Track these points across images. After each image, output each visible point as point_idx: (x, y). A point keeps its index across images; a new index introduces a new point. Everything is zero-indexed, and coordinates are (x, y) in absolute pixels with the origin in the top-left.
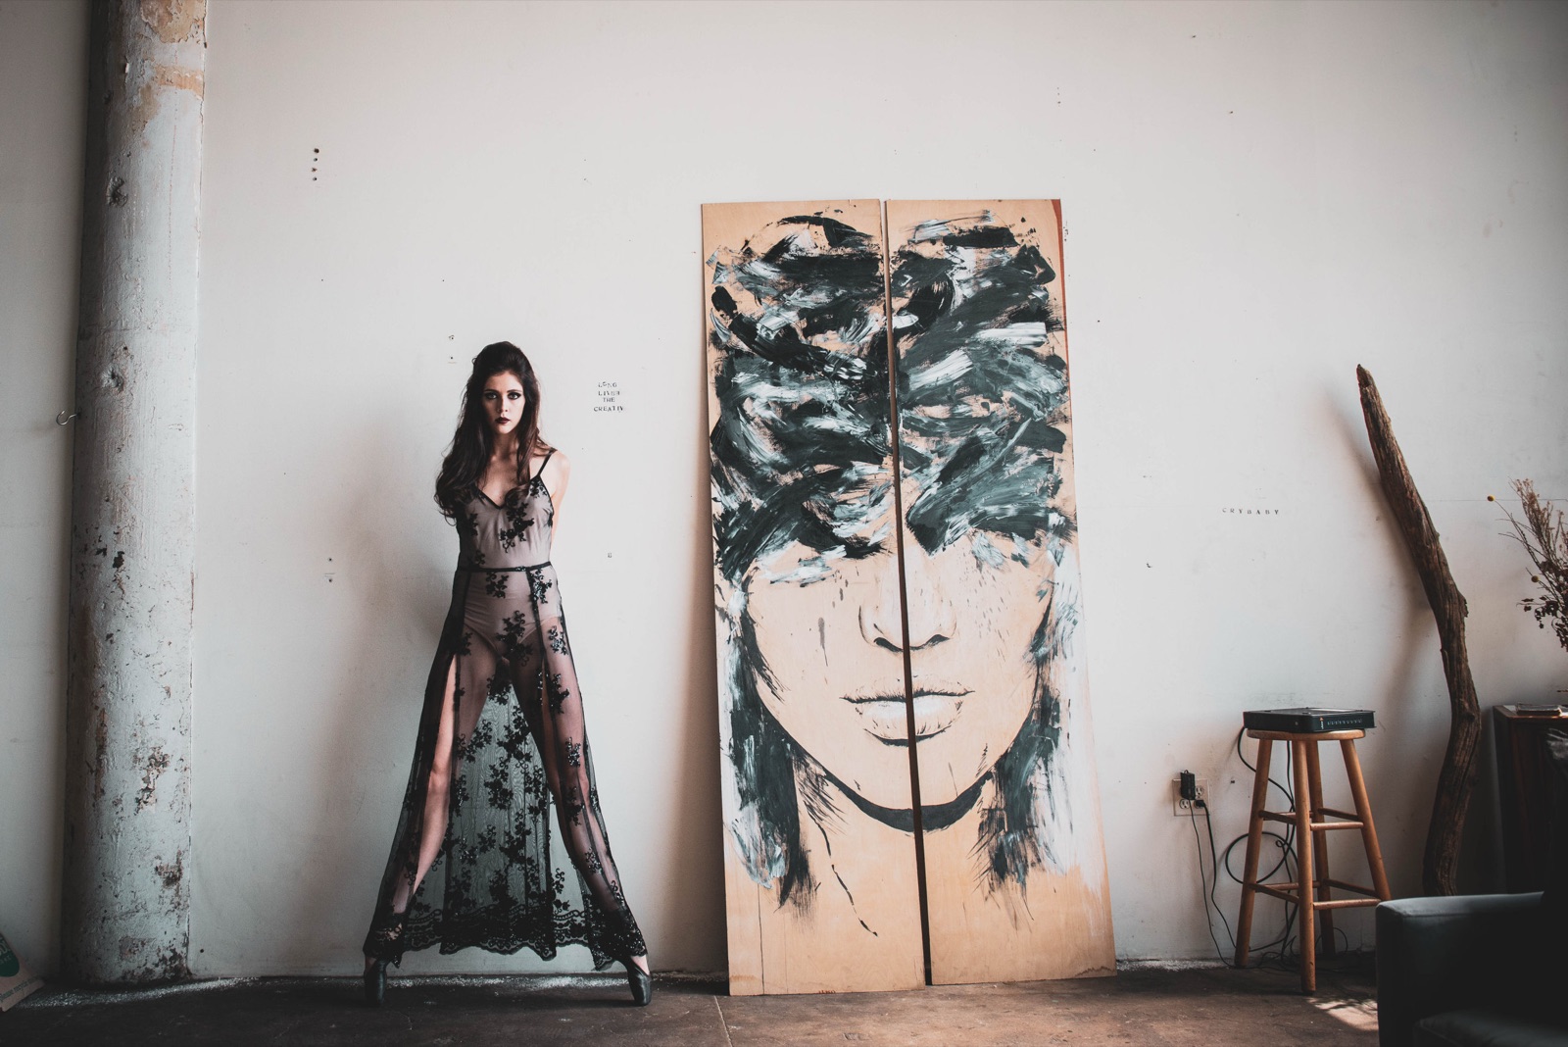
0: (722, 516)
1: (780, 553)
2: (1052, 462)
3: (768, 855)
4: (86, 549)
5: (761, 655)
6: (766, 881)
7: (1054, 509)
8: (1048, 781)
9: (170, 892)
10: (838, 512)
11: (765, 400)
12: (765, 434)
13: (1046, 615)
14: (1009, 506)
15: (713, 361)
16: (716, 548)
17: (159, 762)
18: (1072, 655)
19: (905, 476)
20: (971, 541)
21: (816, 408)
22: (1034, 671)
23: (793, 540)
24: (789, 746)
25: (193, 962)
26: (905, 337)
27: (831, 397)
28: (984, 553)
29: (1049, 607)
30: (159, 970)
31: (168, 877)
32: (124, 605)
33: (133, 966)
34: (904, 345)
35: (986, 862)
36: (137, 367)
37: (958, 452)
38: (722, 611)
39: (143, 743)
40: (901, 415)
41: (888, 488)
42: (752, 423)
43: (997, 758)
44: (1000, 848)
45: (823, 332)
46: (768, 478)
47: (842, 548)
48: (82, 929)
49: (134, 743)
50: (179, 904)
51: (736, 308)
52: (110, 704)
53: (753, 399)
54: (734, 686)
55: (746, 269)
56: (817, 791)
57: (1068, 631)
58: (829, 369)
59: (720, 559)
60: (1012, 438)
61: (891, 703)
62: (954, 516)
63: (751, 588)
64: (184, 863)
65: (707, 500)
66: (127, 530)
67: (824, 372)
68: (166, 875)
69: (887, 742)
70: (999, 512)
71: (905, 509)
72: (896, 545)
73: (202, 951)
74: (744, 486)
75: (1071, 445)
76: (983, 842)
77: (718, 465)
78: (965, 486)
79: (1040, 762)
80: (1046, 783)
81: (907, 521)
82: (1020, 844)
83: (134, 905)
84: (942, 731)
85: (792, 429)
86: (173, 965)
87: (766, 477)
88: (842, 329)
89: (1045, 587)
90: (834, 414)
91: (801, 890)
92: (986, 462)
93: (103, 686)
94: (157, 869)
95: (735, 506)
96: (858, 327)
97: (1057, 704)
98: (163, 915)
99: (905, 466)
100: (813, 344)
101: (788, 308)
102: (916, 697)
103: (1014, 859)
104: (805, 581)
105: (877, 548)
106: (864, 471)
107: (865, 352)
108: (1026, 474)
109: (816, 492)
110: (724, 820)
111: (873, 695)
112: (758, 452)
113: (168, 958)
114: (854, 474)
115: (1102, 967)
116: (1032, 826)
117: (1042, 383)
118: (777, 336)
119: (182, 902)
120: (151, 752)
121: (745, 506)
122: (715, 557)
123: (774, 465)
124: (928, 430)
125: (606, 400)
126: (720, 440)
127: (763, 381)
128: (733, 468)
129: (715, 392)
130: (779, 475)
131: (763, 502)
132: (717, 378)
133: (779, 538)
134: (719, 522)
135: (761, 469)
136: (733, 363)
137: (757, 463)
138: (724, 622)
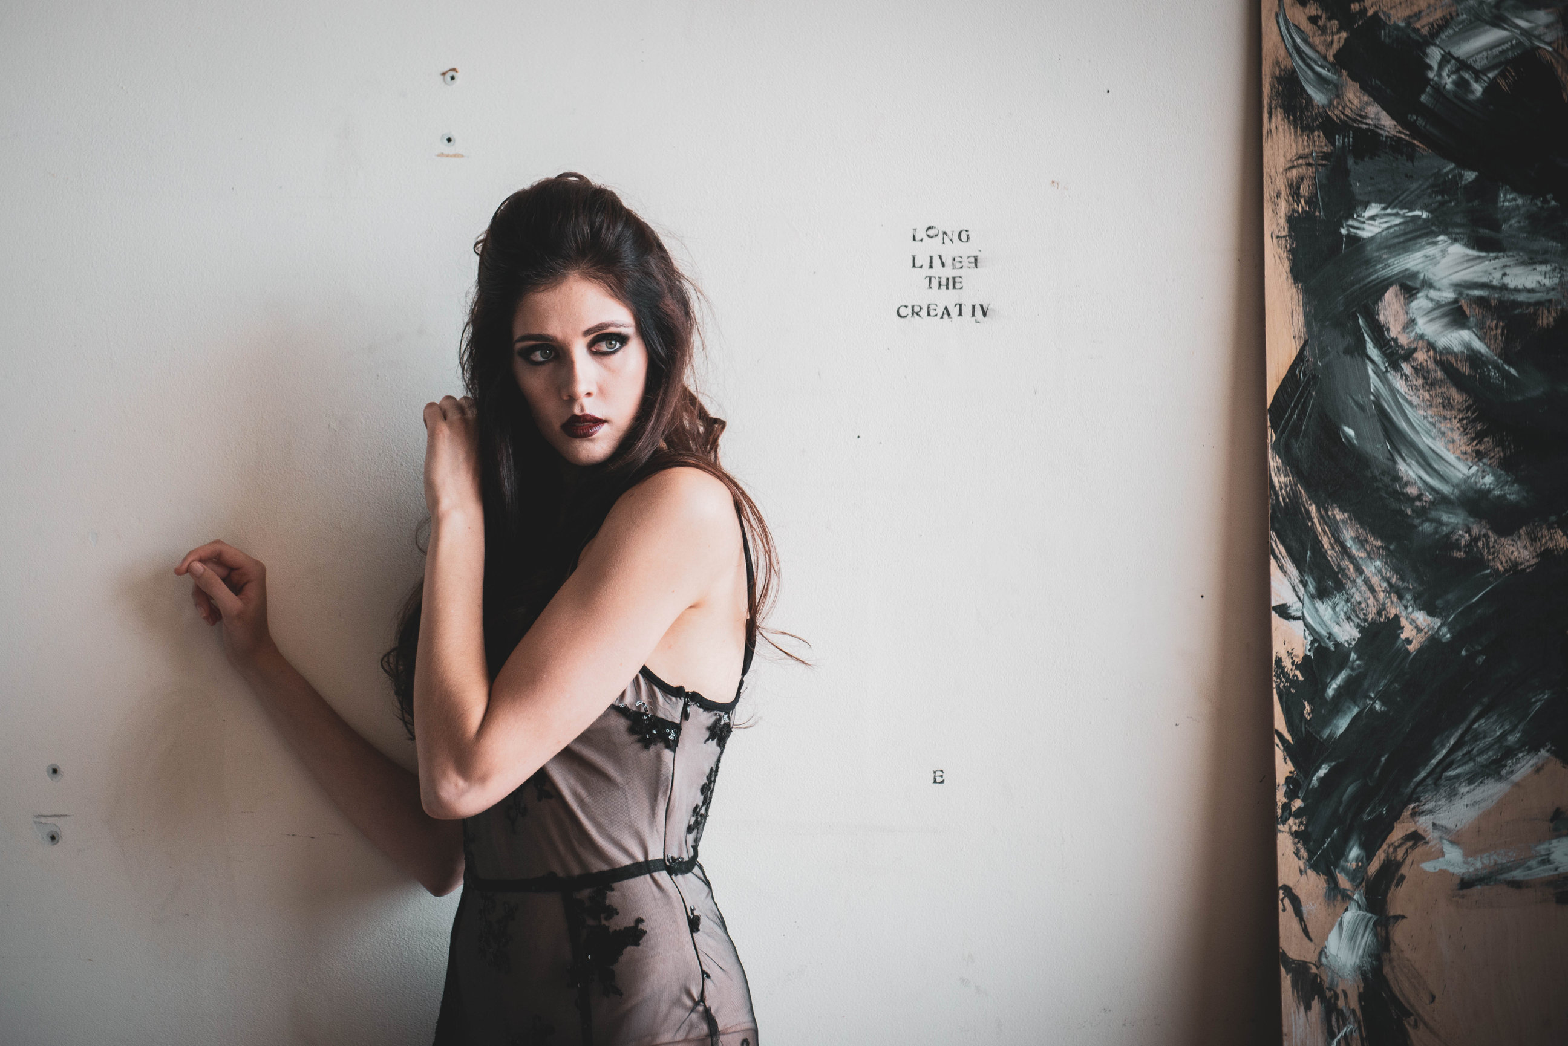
0: (1305, 665)
1: (1491, 791)
11: (1449, 295)
12: (1447, 404)
15: (1281, 163)
16: (1283, 768)
23: (1534, 749)
38: (1300, 970)
42: (1406, 368)
46: (1456, 546)
53: (1408, 290)
59: (1298, 804)
63: (1399, 900)
74: (1373, 569)
77: (1294, 497)
85: (1537, 387)
87: (1447, 543)
95: (1347, 633)
112: (1425, 461)
118: (1491, 89)
121: (1380, 633)
122: (1281, 798)
123: (1475, 503)
125: (935, 283)
126: (1300, 418)
127: (1444, 232)
128: (1343, 510)
129: (1286, 266)
130: (1492, 537)
131: (1437, 622)
132: (1293, 221)
133: (1489, 740)
134: (1294, 682)
135: (1433, 514)
136: (1347, 172)
137: (1419, 497)
138: (1308, 1008)
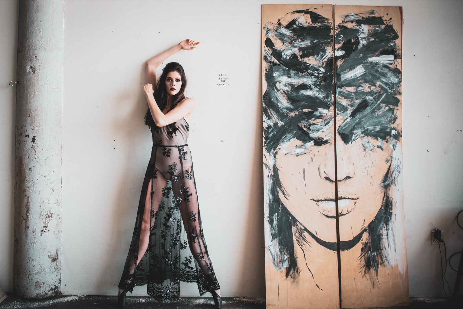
0: (267, 128)
1: (289, 143)
2: (394, 110)
3: (282, 259)
4: (21, 135)
5: (280, 182)
6: (281, 269)
7: (394, 128)
8: (387, 232)
9: (54, 264)
10: (312, 128)
11: (285, 83)
12: (284, 96)
13: (389, 169)
14: (377, 127)
15: (265, 67)
16: (264, 140)
17: (49, 216)
18: (398, 185)
19: (338, 114)
20: (362, 140)
21: (304, 87)
22: (383, 190)
23: (294, 138)
24: (290, 217)
25: (63, 289)
26: (340, 60)
27: (311, 83)
28: (367, 145)
29: (390, 166)
30: (50, 293)
31: (53, 259)
32: (36, 157)
33: (40, 292)
34: (339, 63)
35: (363, 263)
36: (41, 64)
37: (359, 105)
38: (266, 165)
39: (43, 209)
40: (337, 90)
41: (332, 119)
42: (279, 92)
43: (368, 223)
44: (369, 258)
45: (308, 57)
46: (285, 114)
47: (313, 141)
48: (21, 278)
49: (40, 209)
50: (57, 268)
51: (274, 46)
52: (31, 195)
53: (280, 82)
54: (270, 194)
55: (279, 31)
56: (301, 235)
57: (397, 175)
58: (310, 71)
59: (266, 145)
60: (379, 100)
61: (330, 202)
62: (356, 130)
63: (277, 156)
64: (59, 254)
65: (261, 121)
66: (37, 128)
67: (308, 73)
68: (52, 258)
69: (328, 217)
70: (373, 129)
71: (337, 127)
72: (334, 141)
73: (66, 285)
74: (275, 116)
75: (401, 104)
76: (362, 255)
77: (266, 107)
78: (360, 119)
79: (385, 225)
80: (386, 233)
81: (338, 132)
82: (376, 256)
83: (40, 269)
84: (348, 213)
85: (295, 94)
86: (55, 291)
87: (284, 113)
88: (316, 56)
89: (389, 158)
90: (311, 89)
91: (294, 272)
92: (369, 109)
93: (28, 187)
94: (49, 256)
95: (272, 124)
96: (322, 55)
97: (392, 203)
98: (51, 273)
99: (338, 110)
100: (304, 61)
101: (295, 47)
102: (339, 200)
103: (374, 262)
104: (298, 154)
105: (326, 142)
106: (322, 112)
107: (324, 65)
108: (384, 115)
109: (303, 119)
110: (265, 245)
111: (323, 199)
112: (282, 104)
113: (53, 288)
114: (319, 113)
115: (404, 302)
116: (381, 250)
117: (392, 79)
118: (290, 58)
119: (58, 268)
120: (46, 213)
121: (276, 124)
122: (264, 144)
123: (287, 108)
124: (347, 96)
125: (222, 81)
126: (267, 98)
127: (284, 75)
128: (272, 109)
129: (265, 79)
130: (289, 112)
131: (283, 123)
132: (266, 74)
133: (288, 137)
134: (265, 130)
135: (282, 110)
136: (272, 68)
137: (281, 108)
138: (267, 169)
